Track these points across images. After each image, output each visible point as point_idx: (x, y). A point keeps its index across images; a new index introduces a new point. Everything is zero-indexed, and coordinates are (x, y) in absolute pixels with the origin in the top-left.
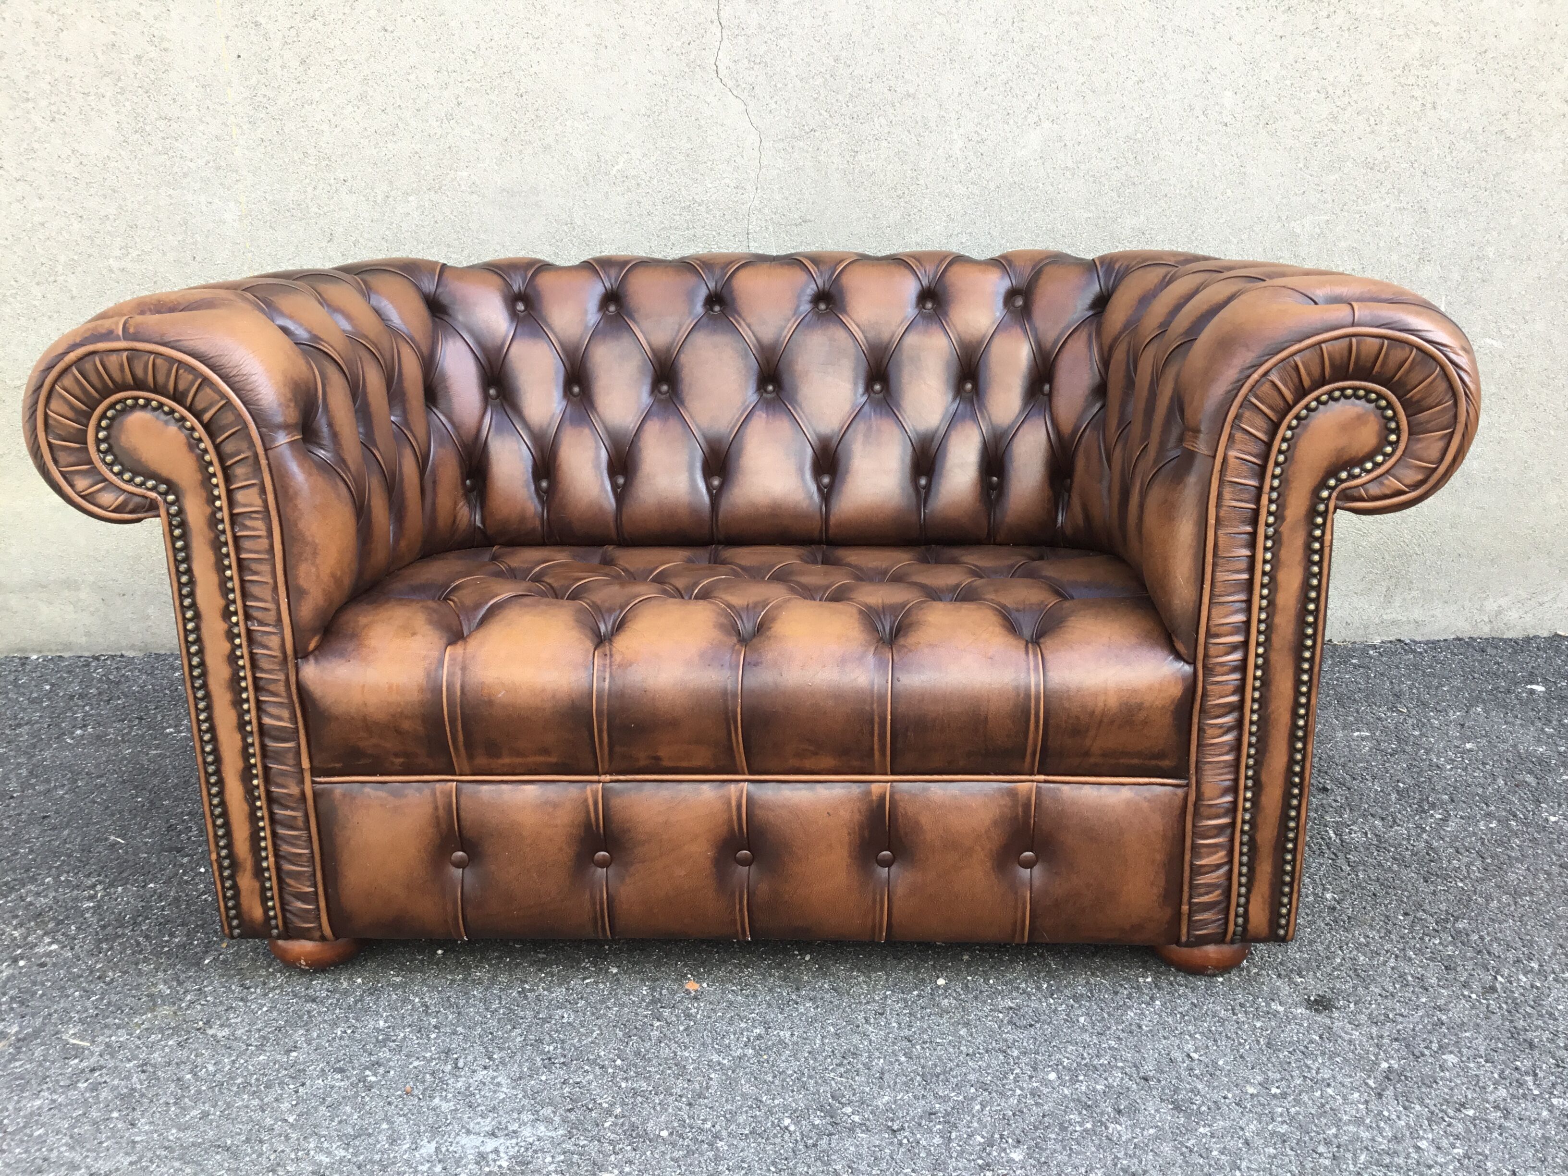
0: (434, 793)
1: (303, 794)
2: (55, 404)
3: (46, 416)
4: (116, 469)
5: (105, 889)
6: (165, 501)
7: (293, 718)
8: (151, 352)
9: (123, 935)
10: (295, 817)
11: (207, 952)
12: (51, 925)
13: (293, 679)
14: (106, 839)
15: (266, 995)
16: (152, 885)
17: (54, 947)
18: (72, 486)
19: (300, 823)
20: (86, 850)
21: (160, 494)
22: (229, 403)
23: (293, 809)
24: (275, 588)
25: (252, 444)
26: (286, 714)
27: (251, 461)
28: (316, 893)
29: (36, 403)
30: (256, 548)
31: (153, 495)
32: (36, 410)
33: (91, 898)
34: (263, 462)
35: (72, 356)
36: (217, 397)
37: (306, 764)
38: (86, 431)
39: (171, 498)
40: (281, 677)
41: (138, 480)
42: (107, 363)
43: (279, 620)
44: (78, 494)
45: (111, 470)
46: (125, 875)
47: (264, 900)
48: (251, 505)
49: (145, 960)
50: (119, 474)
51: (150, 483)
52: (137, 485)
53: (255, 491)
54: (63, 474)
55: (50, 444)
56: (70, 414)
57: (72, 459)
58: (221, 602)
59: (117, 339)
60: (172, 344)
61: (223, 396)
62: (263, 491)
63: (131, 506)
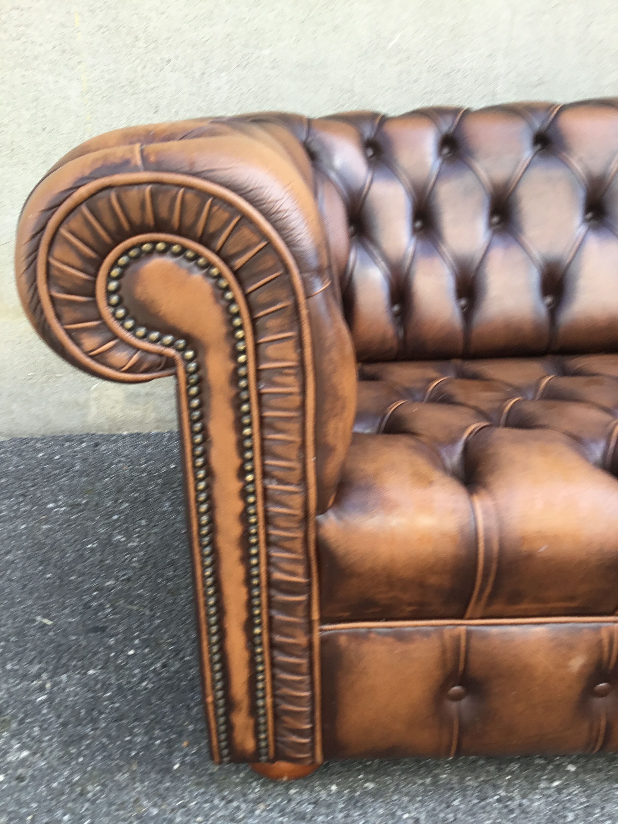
0: (441, 636)
1: (310, 646)
2: (58, 251)
3: (48, 265)
4: (129, 324)
5: (51, 678)
6: (183, 358)
7: (308, 574)
8: (180, 185)
9: (84, 737)
10: (299, 665)
11: (171, 754)
12: (14, 725)
13: (312, 537)
14: (34, 621)
15: (253, 811)
16: (91, 672)
17: (25, 753)
18: (78, 344)
19: (305, 669)
20: (20, 633)
21: (179, 350)
22: (270, 244)
23: (298, 657)
24: (303, 447)
25: (294, 293)
26: (300, 569)
27: (289, 312)
28: (313, 729)
29: (36, 249)
30: (286, 405)
31: (171, 352)
32: (35, 258)
33: (42, 689)
34: (304, 312)
35: (83, 192)
36: (255, 239)
37: (316, 616)
38: (94, 283)
39: (189, 354)
40: (299, 534)
41: (155, 335)
42: (126, 201)
43: (304, 480)
44: (87, 353)
45: (122, 325)
46: (64, 661)
47: (256, 733)
48: (284, 360)
49: (119, 769)
50: (132, 330)
51: (168, 339)
52: (155, 342)
53: (291, 344)
54: (69, 332)
55: (52, 298)
56: (77, 262)
57: (78, 315)
58: (237, 462)
59: (136, 169)
60: (204, 175)
61: (264, 236)
62: (300, 344)
63: (145, 366)
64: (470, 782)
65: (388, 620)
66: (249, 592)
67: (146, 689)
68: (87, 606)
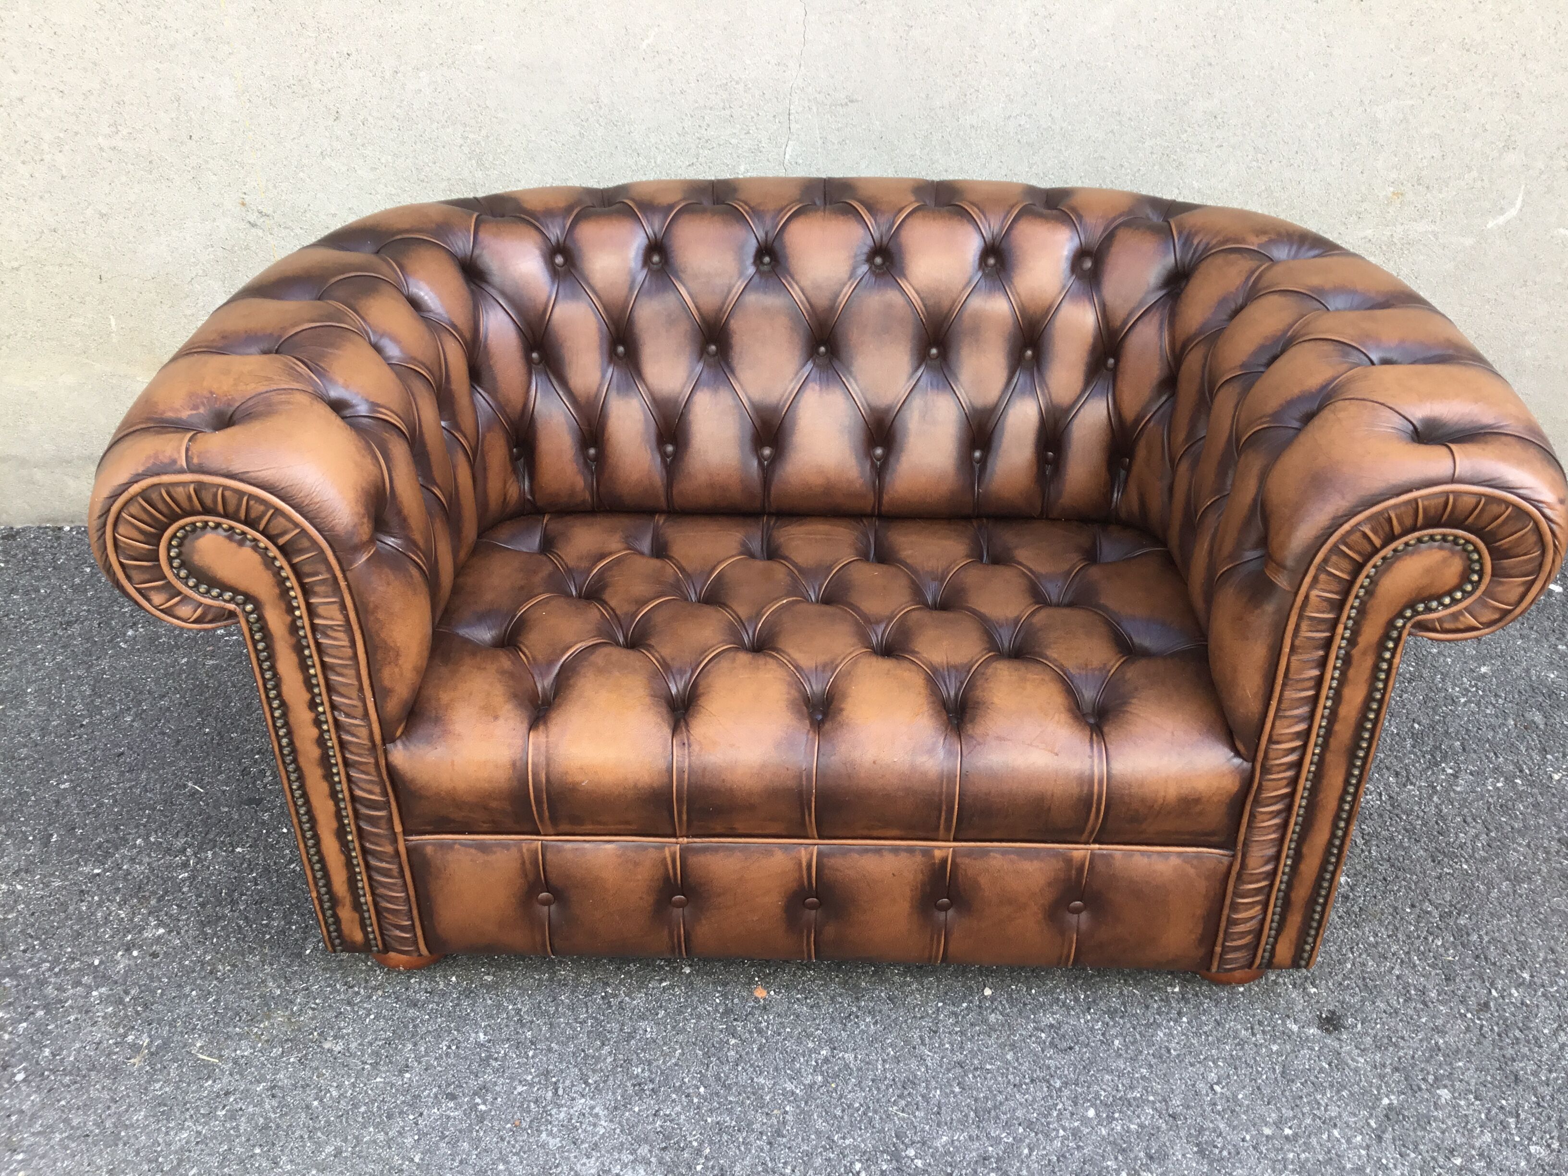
0: (520, 850)
1: (397, 852)
2: (122, 529)
3: (115, 539)
4: (191, 582)
5: (195, 854)
6: (244, 610)
7: (385, 793)
8: (219, 486)
9: (224, 917)
10: (390, 869)
11: (306, 939)
12: (153, 902)
13: (383, 763)
14: (185, 786)
15: (370, 997)
16: (239, 850)
17: (161, 931)
18: (149, 600)
19: (395, 872)
20: (168, 801)
21: (238, 604)
22: (303, 531)
23: (387, 862)
24: (361, 689)
25: (330, 568)
26: (377, 789)
27: (331, 581)
28: (413, 925)
29: (104, 525)
30: (340, 655)
31: (232, 606)
32: (104, 532)
33: (185, 865)
34: (343, 584)
35: (135, 488)
36: (291, 526)
37: (398, 828)
38: (158, 551)
39: (249, 607)
40: (372, 760)
41: (215, 592)
42: (175, 495)
43: (366, 715)
44: (156, 607)
45: (186, 585)
46: (211, 836)
47: (363, 927)
48: (332, 619)
49: (251, 950)
50: (196, 587)
51: (228, 595)
52: (216, 598)
53: (336, 607)
54: (139, 590)
55: (122, 565)
56: (141, 537)
57: (146, 576)
58: (307, 696)
59: (181, 471)
60: (241, 476)
61: (296, 525)
62: (343, 607)
63: (209, 617)
64: (585, 979)
65: (470, 833)
66: (337, 805)
67: (294, 871)
68: (245, 772)
